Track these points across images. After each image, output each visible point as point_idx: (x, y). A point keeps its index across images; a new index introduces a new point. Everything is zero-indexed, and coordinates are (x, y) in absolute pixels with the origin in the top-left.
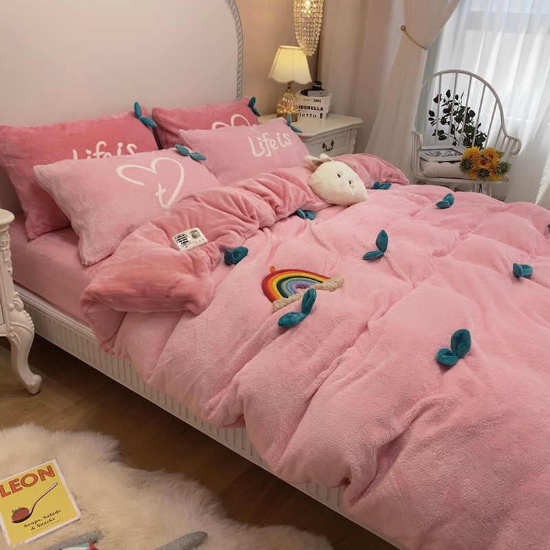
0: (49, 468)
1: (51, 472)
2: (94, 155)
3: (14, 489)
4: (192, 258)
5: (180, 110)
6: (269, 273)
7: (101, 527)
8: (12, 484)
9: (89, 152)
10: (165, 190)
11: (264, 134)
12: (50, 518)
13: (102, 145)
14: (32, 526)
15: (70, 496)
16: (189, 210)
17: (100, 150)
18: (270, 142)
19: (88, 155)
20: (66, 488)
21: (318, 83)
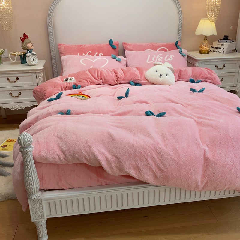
3: (10, 141)
6: (78, 93)
11: (159, 55)
12: (8, 149)
14: (3, 149)
17: (88, 54)
18: (160, 58)
19: (83, 55)
21: (225, 36)
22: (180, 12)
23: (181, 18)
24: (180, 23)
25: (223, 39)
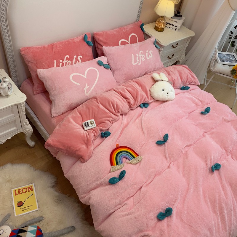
0: (31, 187)
1: (32, 189)
2: (63, 62)
3: (19, 194)
4: (87, 137)
5: (106, 33)
6: (115, 147)
7: (44, 216)
8: (19, 190)
9: (61, 61)
10: (88, 87)
11: (141, 52)
12: (29, 207)
13: (67, 57)
14: (23, 209)
15: (36, 200)
16: (93, 108)
17: (66, 60)
18: (142, 56)
19: (60, 62)
20: (35, 196)
21: (178, 13)
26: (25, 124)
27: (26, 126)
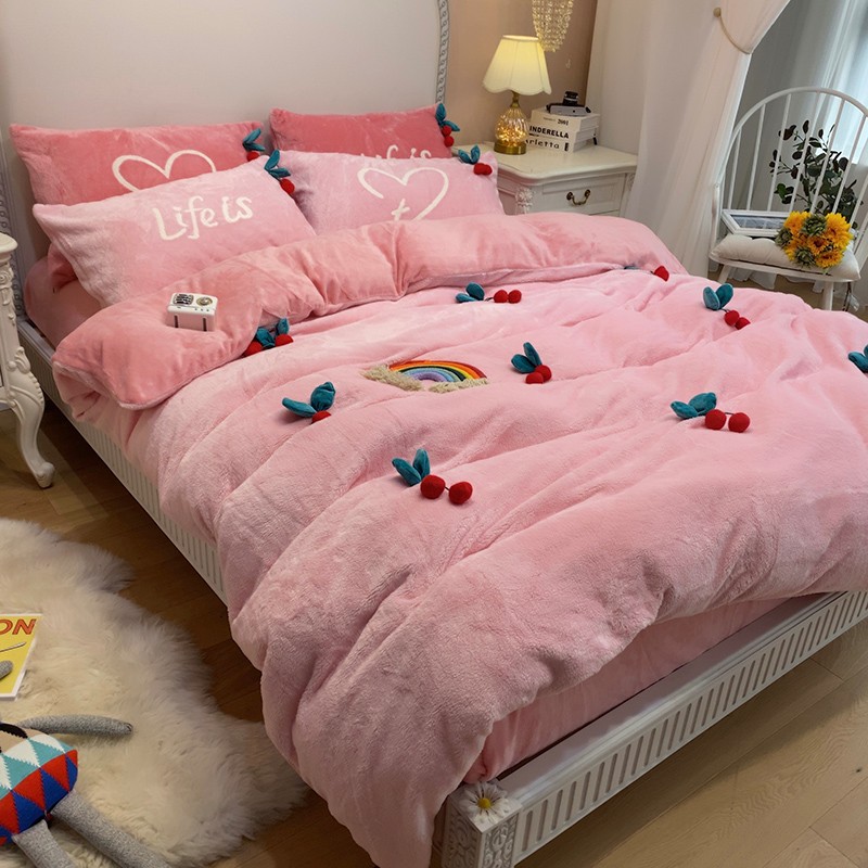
21: (569, 94)
22: (444, 9)
23: (445, 28)
24: (444, 48)
25: (561, 102)
26: (12, 364)
27: (17, 374)
